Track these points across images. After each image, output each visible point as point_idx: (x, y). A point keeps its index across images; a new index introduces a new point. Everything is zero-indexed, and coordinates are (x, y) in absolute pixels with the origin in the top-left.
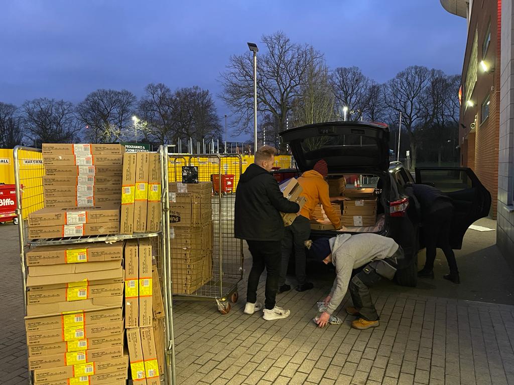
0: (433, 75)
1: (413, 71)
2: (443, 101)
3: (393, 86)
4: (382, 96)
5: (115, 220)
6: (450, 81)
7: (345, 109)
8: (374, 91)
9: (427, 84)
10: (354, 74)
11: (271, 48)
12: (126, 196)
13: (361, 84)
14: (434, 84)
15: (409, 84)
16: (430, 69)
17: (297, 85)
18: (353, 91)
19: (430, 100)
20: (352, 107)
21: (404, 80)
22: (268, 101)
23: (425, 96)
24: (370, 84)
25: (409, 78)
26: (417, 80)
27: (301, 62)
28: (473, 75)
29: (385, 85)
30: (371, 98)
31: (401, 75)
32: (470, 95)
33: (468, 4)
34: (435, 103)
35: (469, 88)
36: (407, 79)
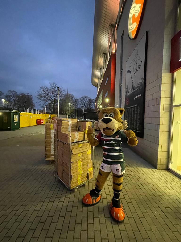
0: (89, 98)
1: (85, 97)
2: (91, 104)
3: (81, 100)
4: (78, 102)
6: (92, 100)
7: (70, 104)
8: (76, 100)
9: (87, 100)
10: (72, 96)
13: (73, 98)
14: (89, 100)
15: (84, 100)
16: (88, 97)
23: (87, 103)
24: (75, 99)
28: (100, 100)
29: (79, 99)
30: (76, 102)
31: (82, 97)
32: (99, 105)
33: (97, 84)
34: (89, 104)
35: (99, 103)
36: (83, 98)
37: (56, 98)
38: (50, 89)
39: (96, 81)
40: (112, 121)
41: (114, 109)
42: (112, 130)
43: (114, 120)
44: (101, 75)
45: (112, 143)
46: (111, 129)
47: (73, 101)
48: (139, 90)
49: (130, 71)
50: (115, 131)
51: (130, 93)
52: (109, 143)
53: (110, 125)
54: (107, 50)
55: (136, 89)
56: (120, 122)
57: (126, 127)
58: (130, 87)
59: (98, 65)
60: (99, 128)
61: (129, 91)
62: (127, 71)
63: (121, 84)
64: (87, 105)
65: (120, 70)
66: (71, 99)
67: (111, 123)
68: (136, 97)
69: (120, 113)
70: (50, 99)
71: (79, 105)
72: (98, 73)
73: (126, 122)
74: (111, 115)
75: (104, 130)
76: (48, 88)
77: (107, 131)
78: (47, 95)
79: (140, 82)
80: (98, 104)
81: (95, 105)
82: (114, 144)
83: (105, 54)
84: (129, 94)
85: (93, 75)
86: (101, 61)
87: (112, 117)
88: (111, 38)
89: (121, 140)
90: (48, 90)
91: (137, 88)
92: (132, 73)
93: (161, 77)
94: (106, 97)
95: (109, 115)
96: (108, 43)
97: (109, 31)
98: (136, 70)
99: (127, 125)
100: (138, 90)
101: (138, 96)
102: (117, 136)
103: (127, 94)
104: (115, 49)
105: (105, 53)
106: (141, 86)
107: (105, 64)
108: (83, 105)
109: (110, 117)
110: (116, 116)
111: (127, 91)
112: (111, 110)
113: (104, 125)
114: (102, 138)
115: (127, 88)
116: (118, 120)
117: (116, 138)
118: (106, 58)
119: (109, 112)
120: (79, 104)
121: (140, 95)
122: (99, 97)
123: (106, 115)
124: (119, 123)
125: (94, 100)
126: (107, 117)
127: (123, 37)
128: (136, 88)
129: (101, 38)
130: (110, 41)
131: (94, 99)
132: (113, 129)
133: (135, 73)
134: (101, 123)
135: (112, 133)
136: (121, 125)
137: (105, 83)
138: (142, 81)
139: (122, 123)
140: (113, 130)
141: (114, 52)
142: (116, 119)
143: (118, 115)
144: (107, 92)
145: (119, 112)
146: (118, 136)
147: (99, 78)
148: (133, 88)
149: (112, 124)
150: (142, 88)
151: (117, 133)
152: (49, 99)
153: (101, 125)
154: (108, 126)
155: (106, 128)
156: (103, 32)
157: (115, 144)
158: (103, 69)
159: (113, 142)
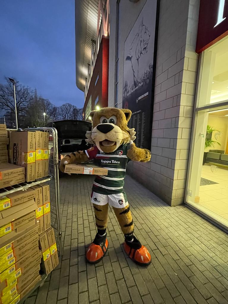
0: (74, 107)
1: (68, 105)
2: (77, 116)
3: (61, 109)
4: (57, 111)
5: (22, 174)
6: (78, 110)
7: (45, 114)
8: (55, 109)
9: (72, 110)
10: (47, 102)
11: (9, 83)
12: (30, 158)
13: (50, 106)
14: (74, 110)
15: (66, 109)
16: (73, 105)
17: (24, 101)
18: (47, 107)
19: (73, 115)
20: (47, 113)
21: (65, 107)
22: (9, 106)
23: (71, 113)
24: (53, 106)
25: (67, 107)
26: (69, 107)
27: (25, 93)
28: (89, 110)
29: (58, 108)
30: (54, 111)
31: (64, 105)
32: (88, 116)
33: (85, 88)
34: (74, 116)
35: (87, 113)
36: (66, 107)
37: (19, 104)
38: (7, 89)
39: (83, 82)
40: (114, 129)
41: (117, 110)
42: (113, 144)
43: (116, 128)
44: (89, 75)
45: (113, 162)
46: (112, 142)
47: (50, 110)
48: (145, 85)
49: (131, 57)
50: (118, 145)
51: (130, 93)
52: (108, 163)
53: (110, 135)
54: (96, 34)
55: (140, 85)
56: (125, 130)
57: (134, 138)
58: (130, 84)
59: (84, 58)
60: (93, 142)
61: (129, 89)
62: (125, 58)
63: (117, 81)
64: (72, 117)
65: (115, 61)
66: (46, 108)
67: (112, 132)
68: (140, 98)
69: (125, 118)
70: (9, 104)
71: (60, 117)
72: (85, 71)
73: (133, 131)
74: (112, 119)
75: (101, 143)
76: (3, 87)
77: (105, 145)
78: (3, 97)
79: (146, 72)
80: (86, 116)
81: (82, 117)
82: (116, 164)
83: (94, 42)
84: (128, 95)
85: (79, 74)
86: (88, 53)
87: (113, 123)
88: (101, 15)
89: (127, 157)
90: (3, 89)
91: (142, 84)
92: (134, 59)
93: (183, 58)
94: (96, 105)
95: (108, 120)
96: (97, 23)
97: (98, 3)
98: (141, 53)
99: (135, 136)
100: (142, 86)
101: (143, 96)
102: (120, 153)
103: (126, 94)
104: (108, 30)
105: (93, 39)
106: (148, 78)
107: (94, 57)
108: (65, 116)
109: (110, 122)
110: (120, 122)
111: (126, 90)
112: (111, 112)
113: (102, 137)
114: (98, 155)
115: (126, 86)
116: (122, 128)
117: (119, 156)
118: (95, 48)
119: (109, 115)
120: (59, 115)
121: (147, 94)
122: (87, 106)
123: (105, 120)
124: (124, 132)
125: (80, 110)
126: (106, 122)
127: (119, 4)
128: (140, 83)
129: (87, 12)
130: (100, 21)
131: (81, 108)
132: (115, 142)
133: (138, 60)
134: (96, 132)
135: (114, 149)
136: (127, 135)
137: (94, 84)
138: (149, 70)
139: (128, 133)
140: (116, 144)
141: (106, 35)
142: (119, 127)
143: (123, 120)
144: (98, 97)
145: (124, 115)
146: (122, 152)
147: (87, 79)
148: (135, 84)
149: (114, 133)
150: (149, 82)
151: (121, 147)
152: (6, 105)
153: (96, 136)
154: (108, 137)
155: (104, 140)
156: (89, 6)
157: (118, 164)
158: (91, 65)
159: (115, 162)
